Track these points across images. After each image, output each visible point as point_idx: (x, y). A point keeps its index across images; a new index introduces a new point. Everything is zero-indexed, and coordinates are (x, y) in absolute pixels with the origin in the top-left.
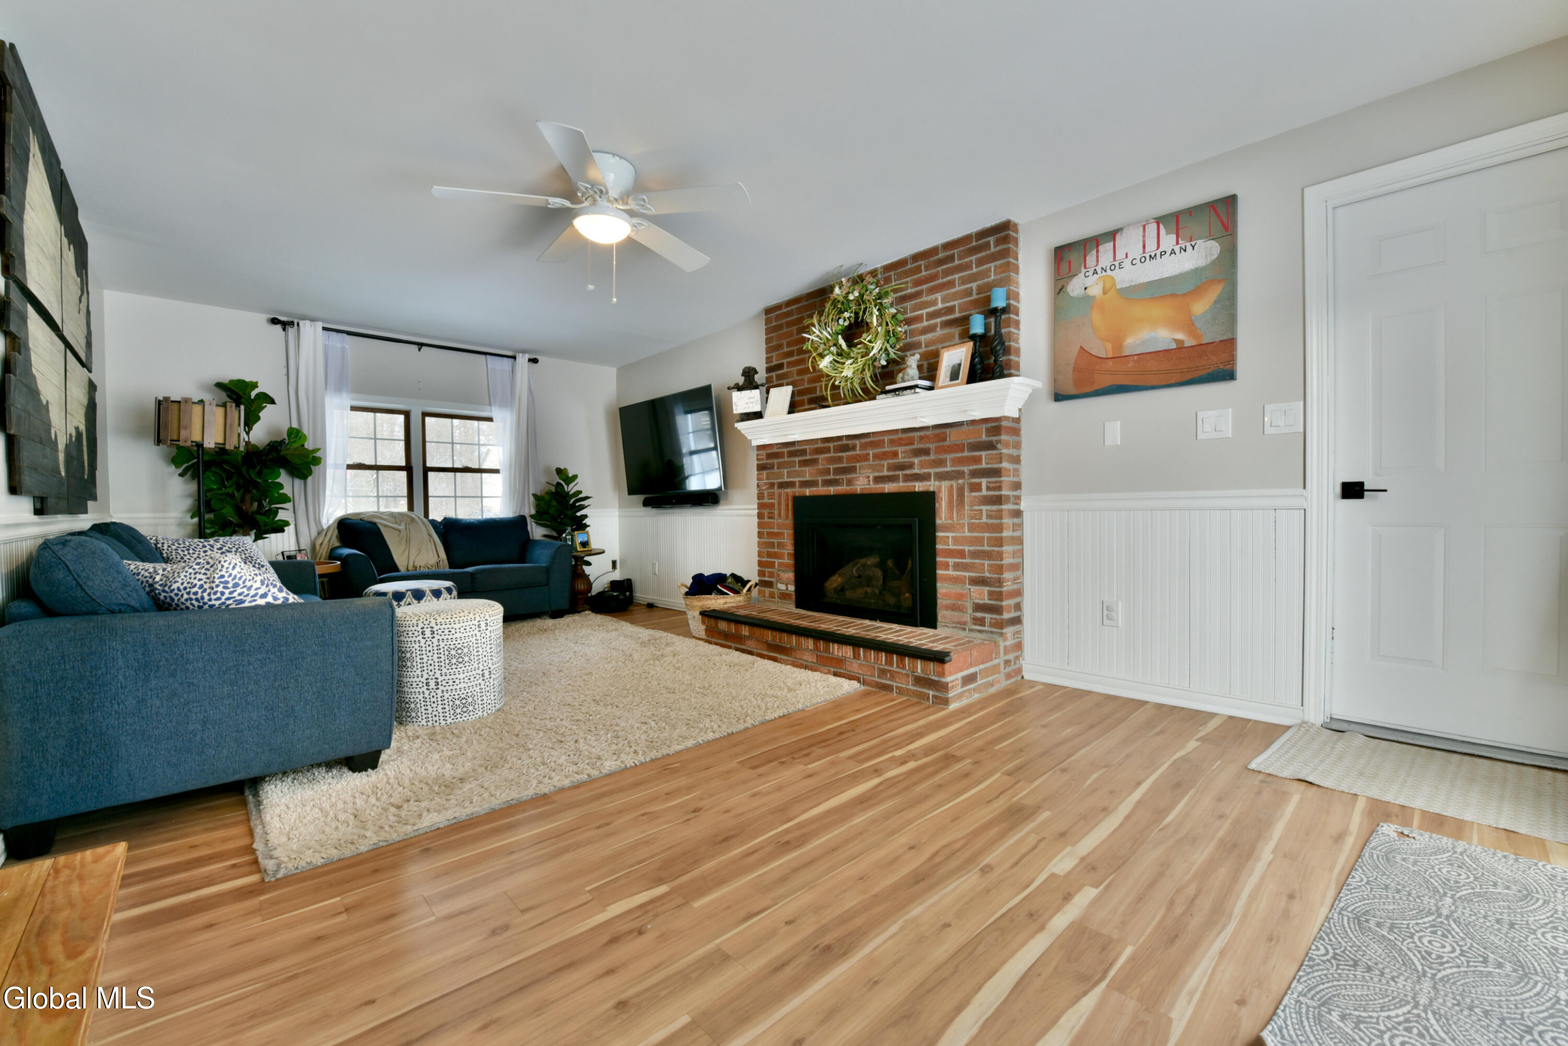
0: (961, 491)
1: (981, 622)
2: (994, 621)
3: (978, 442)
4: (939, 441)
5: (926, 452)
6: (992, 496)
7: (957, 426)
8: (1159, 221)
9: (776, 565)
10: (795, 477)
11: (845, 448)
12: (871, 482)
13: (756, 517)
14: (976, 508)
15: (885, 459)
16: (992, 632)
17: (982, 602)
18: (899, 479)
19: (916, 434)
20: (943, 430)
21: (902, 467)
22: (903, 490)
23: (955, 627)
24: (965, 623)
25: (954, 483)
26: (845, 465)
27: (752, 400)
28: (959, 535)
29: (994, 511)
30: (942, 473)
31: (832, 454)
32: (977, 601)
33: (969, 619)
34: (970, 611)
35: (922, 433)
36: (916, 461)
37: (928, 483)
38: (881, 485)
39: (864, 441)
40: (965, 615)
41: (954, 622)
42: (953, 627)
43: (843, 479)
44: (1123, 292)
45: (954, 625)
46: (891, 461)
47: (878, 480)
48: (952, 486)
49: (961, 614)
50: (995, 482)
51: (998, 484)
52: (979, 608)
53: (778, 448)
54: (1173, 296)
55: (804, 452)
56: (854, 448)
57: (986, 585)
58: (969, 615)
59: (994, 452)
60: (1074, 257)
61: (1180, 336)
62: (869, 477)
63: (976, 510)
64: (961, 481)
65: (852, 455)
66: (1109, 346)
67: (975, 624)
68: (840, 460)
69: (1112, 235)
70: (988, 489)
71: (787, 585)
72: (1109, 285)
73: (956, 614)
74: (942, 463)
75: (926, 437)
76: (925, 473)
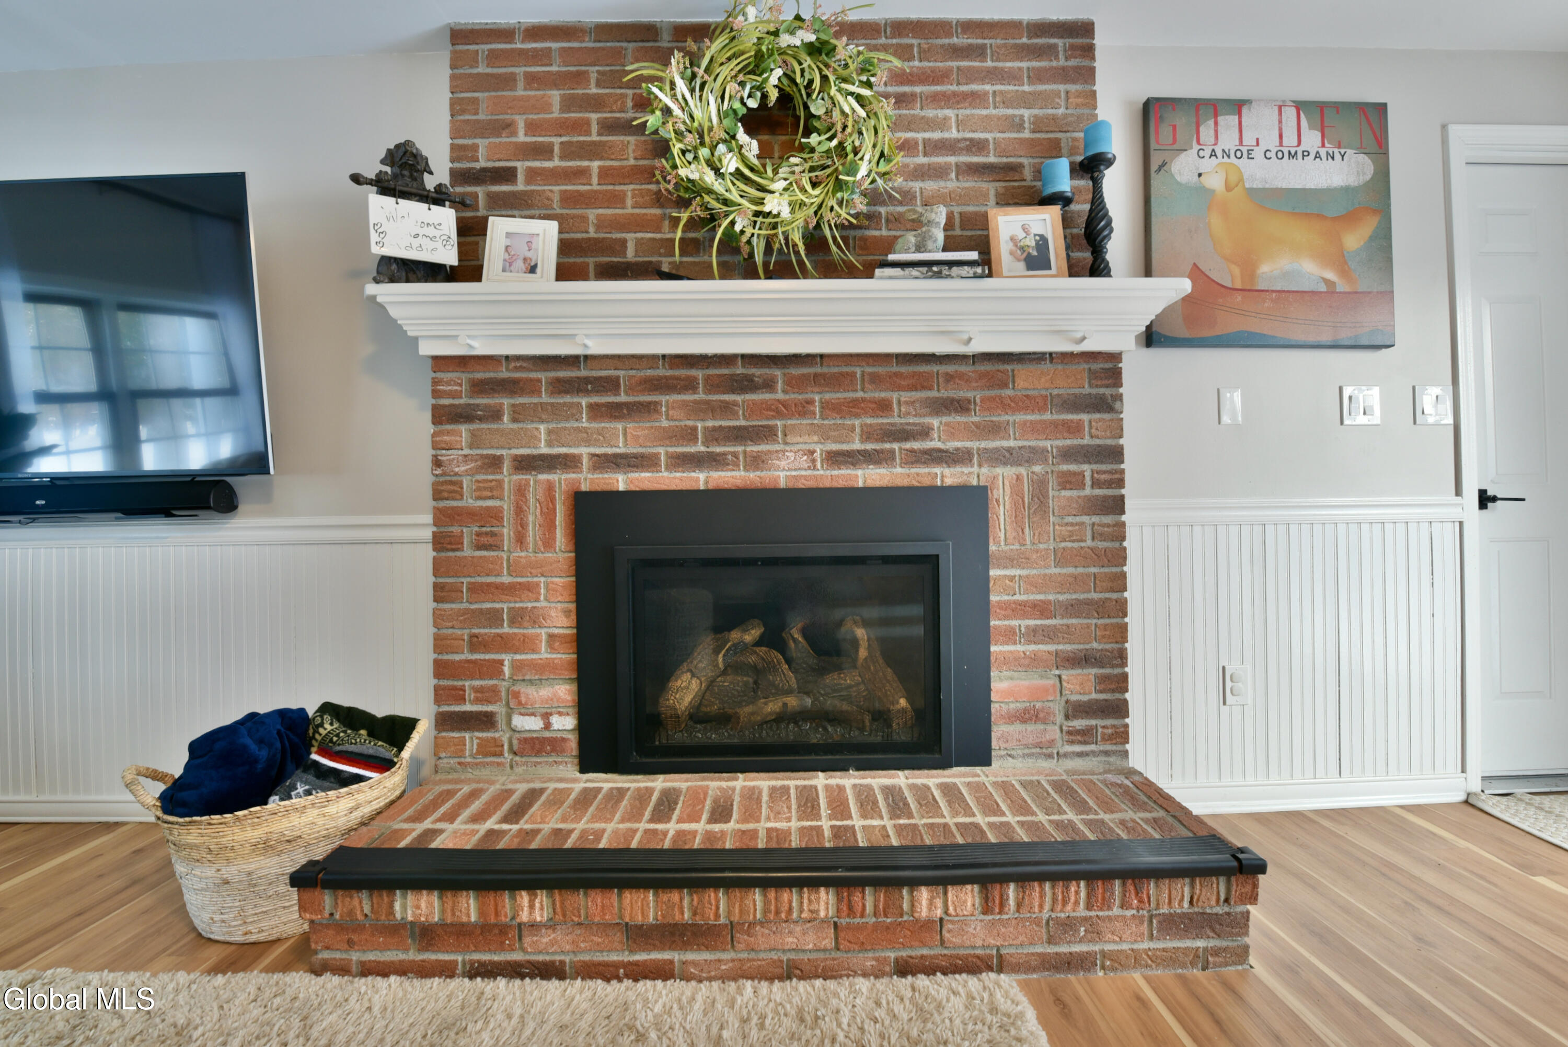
0: (1040, 487)
1: (1085, 735)
2: (1110, 731)
3: (1075, 396)
4: (991, 387)
5: (961, 406)
6: (1105, 498)
7: (1031, 360)
8: (1300, 106)
9: (506, 670)
10: (579, 446)
11: (745, 385)
12: (819, 465)
13: (430, 546)
14: (1070, 519)
15: (857, 416)
16: (1107, 753)
17: (1085, 698)
18: (894, 459)
19: (934, 368)
20: (1002, 367)
21: (903, 435)
22: (905, 482)
23: (1030, 755)
24: (1052, 743)
25: (1022, 471)
26: (742, 423)
27: (431, 231)
28: (1034, 572)
29: (1108, 526)
30: (997, 450)
31: (700, 396)
32: (1074, 698)
33: (1057, 735)
34: (1060, 718)
35: (950, 368)
36: (935, 422)
37: (966, 470)
38: (845, 472)
39: (796, 371)
40: (1049, 727)
41: (1027, 746)
42: (1024, 756)
43: (735, 455)
44: (1252, 193)
45: (1026, 751)
46: (869, 421)
47: (835, 459)
48: (1019, 478)
49: (1042, 727)
50: (1110, 472)
51: (1117, 476)
52: (1076, 710)
53: (516, 369)
54: (1320, 217)
55: (612, 385)
56: (769, 385)
57: (1093, 666)
58: (1057, 728)
59: (1106, 416)
60: (1182, 120)
61: (1330, 275)
62: (812, 452)
63: (1072, 524)
64: (1037, 469)
65: (763, 402)
66: (1237, 271)
67: (1072, 742)
68: (727, 409)
69: (1238, 106)
70: (1096, 484)
71: (546, 716)
72: (1233, 179)
73: (1030, 727)
74: (995, 430)
75: (961, 376)
76: (957, 449)
